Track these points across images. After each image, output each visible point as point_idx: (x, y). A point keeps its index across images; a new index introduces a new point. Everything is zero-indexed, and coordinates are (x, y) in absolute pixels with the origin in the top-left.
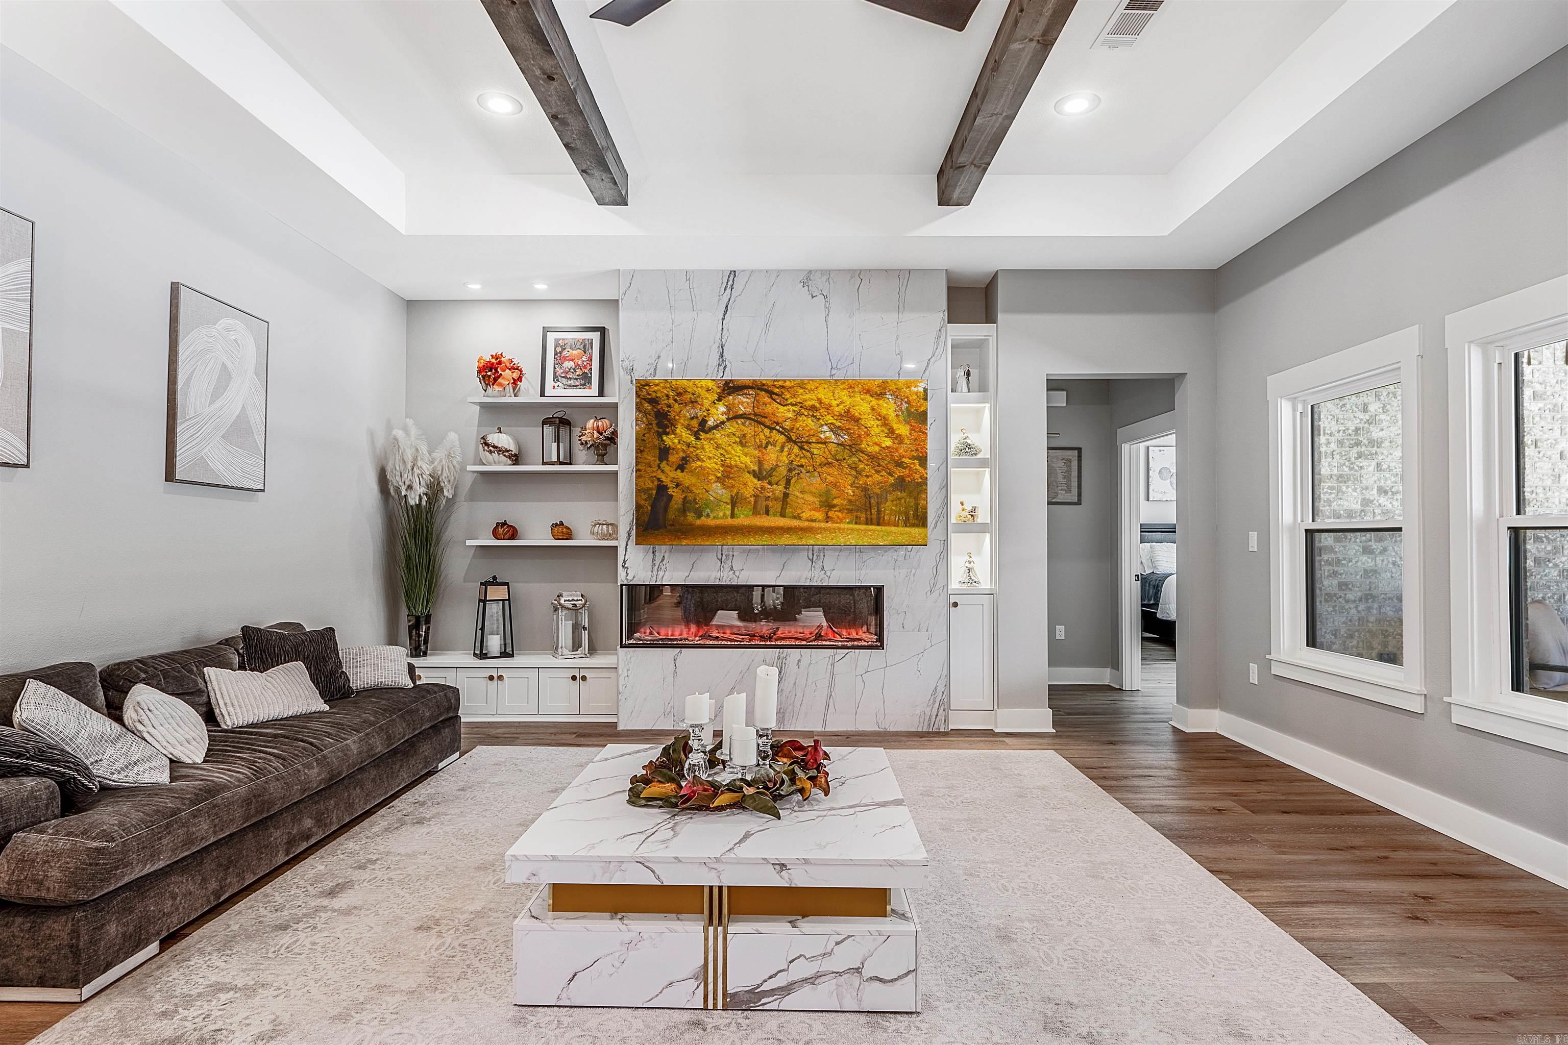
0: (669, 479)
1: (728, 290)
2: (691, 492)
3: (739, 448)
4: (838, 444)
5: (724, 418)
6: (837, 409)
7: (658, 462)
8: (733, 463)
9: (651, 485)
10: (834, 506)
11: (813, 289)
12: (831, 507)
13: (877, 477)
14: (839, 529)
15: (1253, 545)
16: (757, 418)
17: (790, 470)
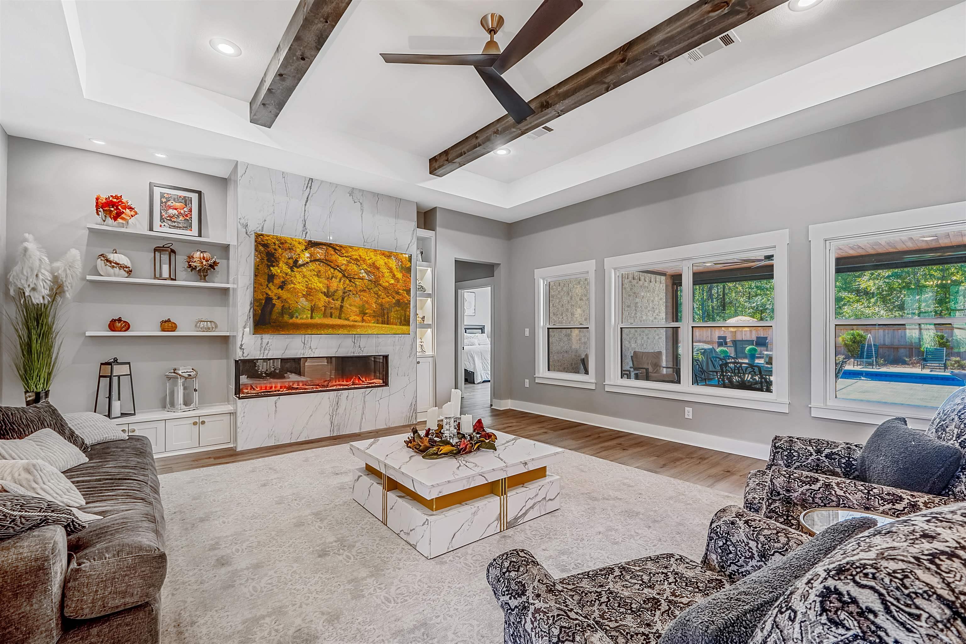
0: (273, 294)
1: (308, 189)
2: (287, 302)
3: (316, 278)
4: (369, 280)
5: (308, 260)
6: (368, 261)
7: (267, 283)
8: (313, 286)
9: (261, 297)
10: (366, 314)
11: (355, 198)
12: (365, 314)
13: (387, 299)
14: (369, 326)
15: (527, 333)
16: (327, 262)
17: (344, 293)
